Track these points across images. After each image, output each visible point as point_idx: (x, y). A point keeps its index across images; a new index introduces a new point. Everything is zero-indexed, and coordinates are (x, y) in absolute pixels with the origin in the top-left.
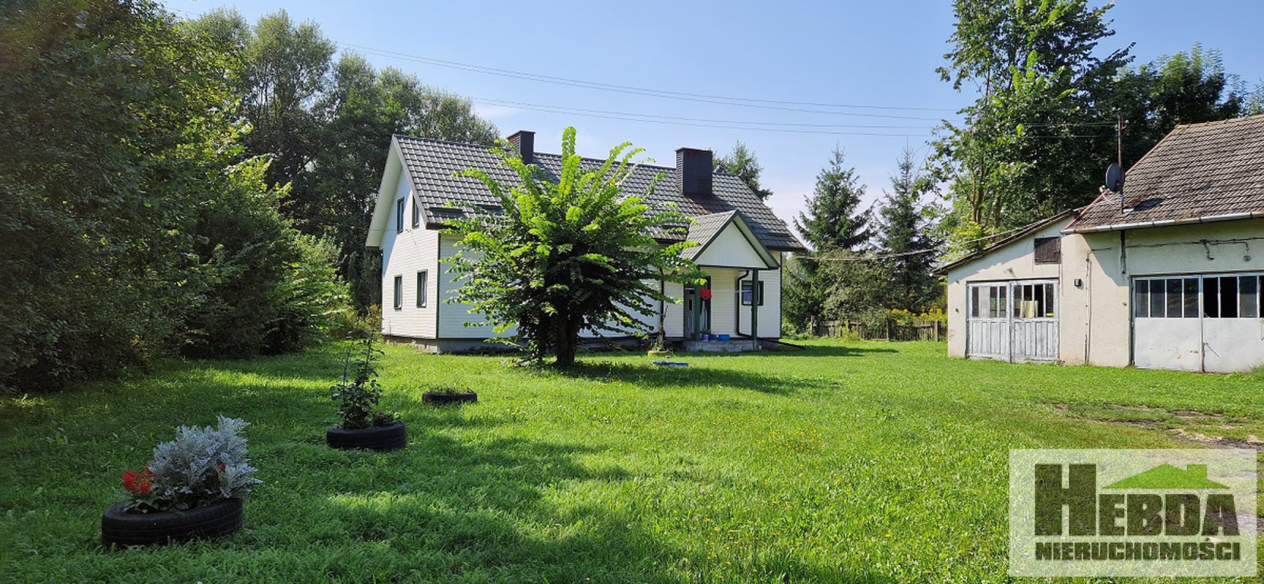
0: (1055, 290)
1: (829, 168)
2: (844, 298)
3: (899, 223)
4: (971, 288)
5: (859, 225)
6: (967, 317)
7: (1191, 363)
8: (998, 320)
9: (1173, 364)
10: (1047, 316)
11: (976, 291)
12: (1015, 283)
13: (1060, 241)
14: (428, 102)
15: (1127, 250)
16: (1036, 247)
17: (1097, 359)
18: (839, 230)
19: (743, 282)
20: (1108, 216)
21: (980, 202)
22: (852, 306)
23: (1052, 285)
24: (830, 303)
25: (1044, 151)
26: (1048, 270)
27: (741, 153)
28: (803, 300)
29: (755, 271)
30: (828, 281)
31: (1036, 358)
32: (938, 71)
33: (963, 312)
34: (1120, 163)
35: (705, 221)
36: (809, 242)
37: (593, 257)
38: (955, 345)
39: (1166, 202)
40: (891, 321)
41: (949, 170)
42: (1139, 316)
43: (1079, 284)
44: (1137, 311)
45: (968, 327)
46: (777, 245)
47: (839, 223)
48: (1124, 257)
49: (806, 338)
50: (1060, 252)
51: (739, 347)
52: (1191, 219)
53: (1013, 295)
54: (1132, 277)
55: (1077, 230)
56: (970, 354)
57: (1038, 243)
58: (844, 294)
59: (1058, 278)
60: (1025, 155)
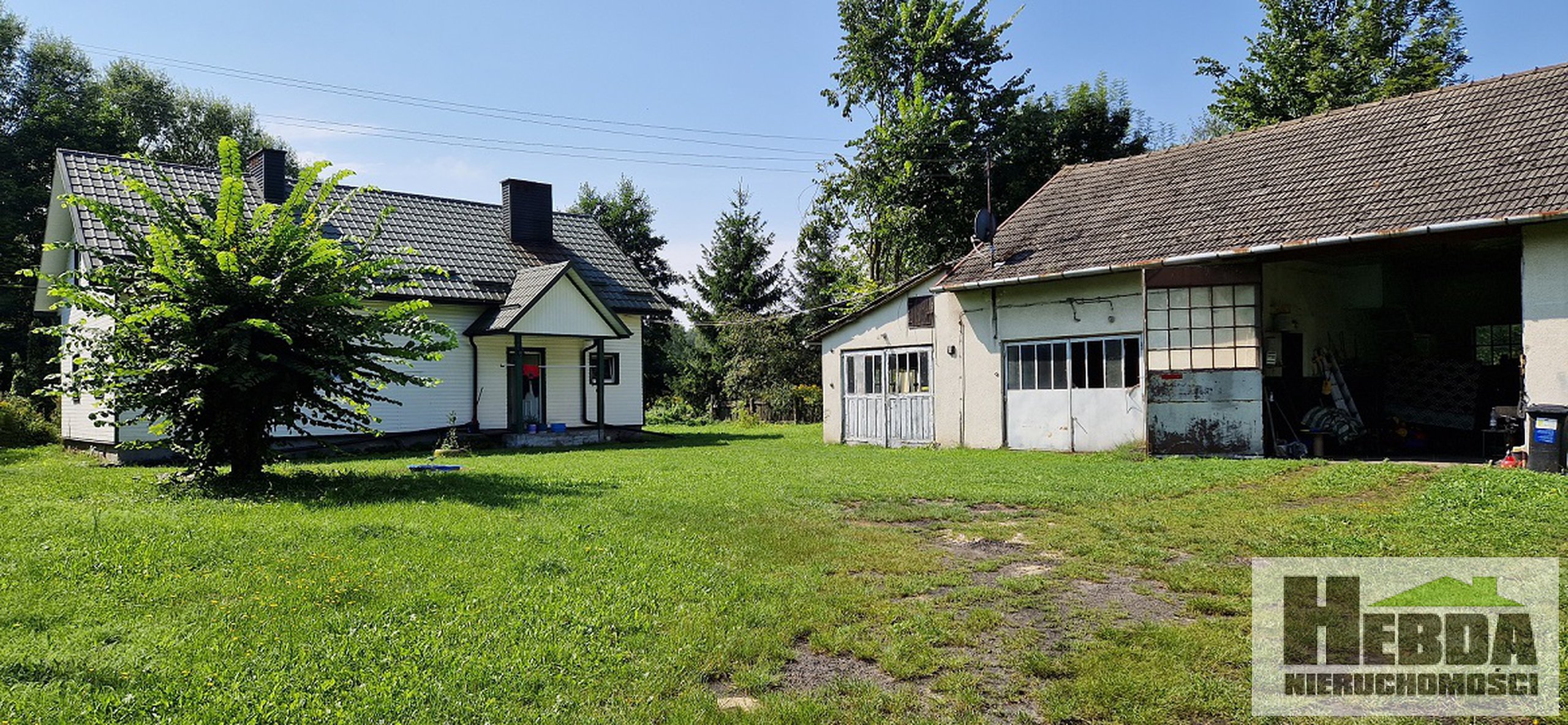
0: (930, 359)
1: (731, 212)
2: (746, 372)
3: (816, 280)
4: (846, 358)
5: (768, 283)
6: (843, 393)
7: (1061, 442)
8: (873, 396)
9: (1043, 444)
10: (922, 391)
11: (851, 361)
12: (889, 352)
13: (933, 300)
14: (186, 109)
15: (998, 311)
16: (910, 307)
17: (971, 442)
18: (743, 288)
19: (591, 354)
20: (978, 272)
21: (877, 255)
22: (755, 381)
23: (926, 353)
24: (729, 379)
25: (940, 193)
26: (922, 335)
27: (627, 190)
28: (701, 376)
29: (599, 341)
30: (728, 352)
31: (912, 441)
32: (823, 94)
33: (838, 386)
34: (989, 208)
35: (535, 274)
36: (710, 302)
37: (258, 323)
38: (830, 427)
39: (1035, 255)
40: (797, 399)
41: (842, 215)
42: (1012, 388)
43: (953, 352)
44: (1008, 384)
45: (844, 406)
46: (633, 306)
47: (742, 279)
48: (995, 319)
49: (704, 423)
50: (933, 313)
51: (579, 439)
52: (1054, 274)
53: (887, 366)
54: (1004, 342)
55: (946, 287)
56: (846, 438)
57: (913, 303)
58: (745, 367)
59: (931, 345)
60: (916, 199)
